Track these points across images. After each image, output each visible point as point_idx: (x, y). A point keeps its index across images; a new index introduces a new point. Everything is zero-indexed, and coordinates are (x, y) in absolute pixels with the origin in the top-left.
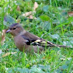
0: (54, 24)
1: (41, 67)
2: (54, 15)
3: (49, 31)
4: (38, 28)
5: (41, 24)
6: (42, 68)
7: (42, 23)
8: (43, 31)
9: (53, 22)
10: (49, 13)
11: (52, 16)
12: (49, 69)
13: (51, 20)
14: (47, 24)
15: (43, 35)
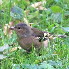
0: (66, 16)
1: (51, 63)
2: (66, 5)
3: (61, 23)
4: (48, 21)
5: (51, 15)
6: (53, 65)
7: (53, 14)
8: (55, 23)
9: (66, 14)
10: (60, 3)
11: (65, 6)
12: (61, 65)
13: (63, 11)
14: (58, 15)
15: (54, 28)
